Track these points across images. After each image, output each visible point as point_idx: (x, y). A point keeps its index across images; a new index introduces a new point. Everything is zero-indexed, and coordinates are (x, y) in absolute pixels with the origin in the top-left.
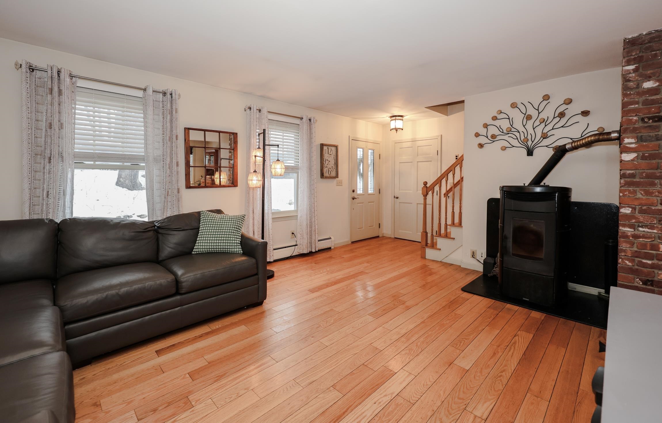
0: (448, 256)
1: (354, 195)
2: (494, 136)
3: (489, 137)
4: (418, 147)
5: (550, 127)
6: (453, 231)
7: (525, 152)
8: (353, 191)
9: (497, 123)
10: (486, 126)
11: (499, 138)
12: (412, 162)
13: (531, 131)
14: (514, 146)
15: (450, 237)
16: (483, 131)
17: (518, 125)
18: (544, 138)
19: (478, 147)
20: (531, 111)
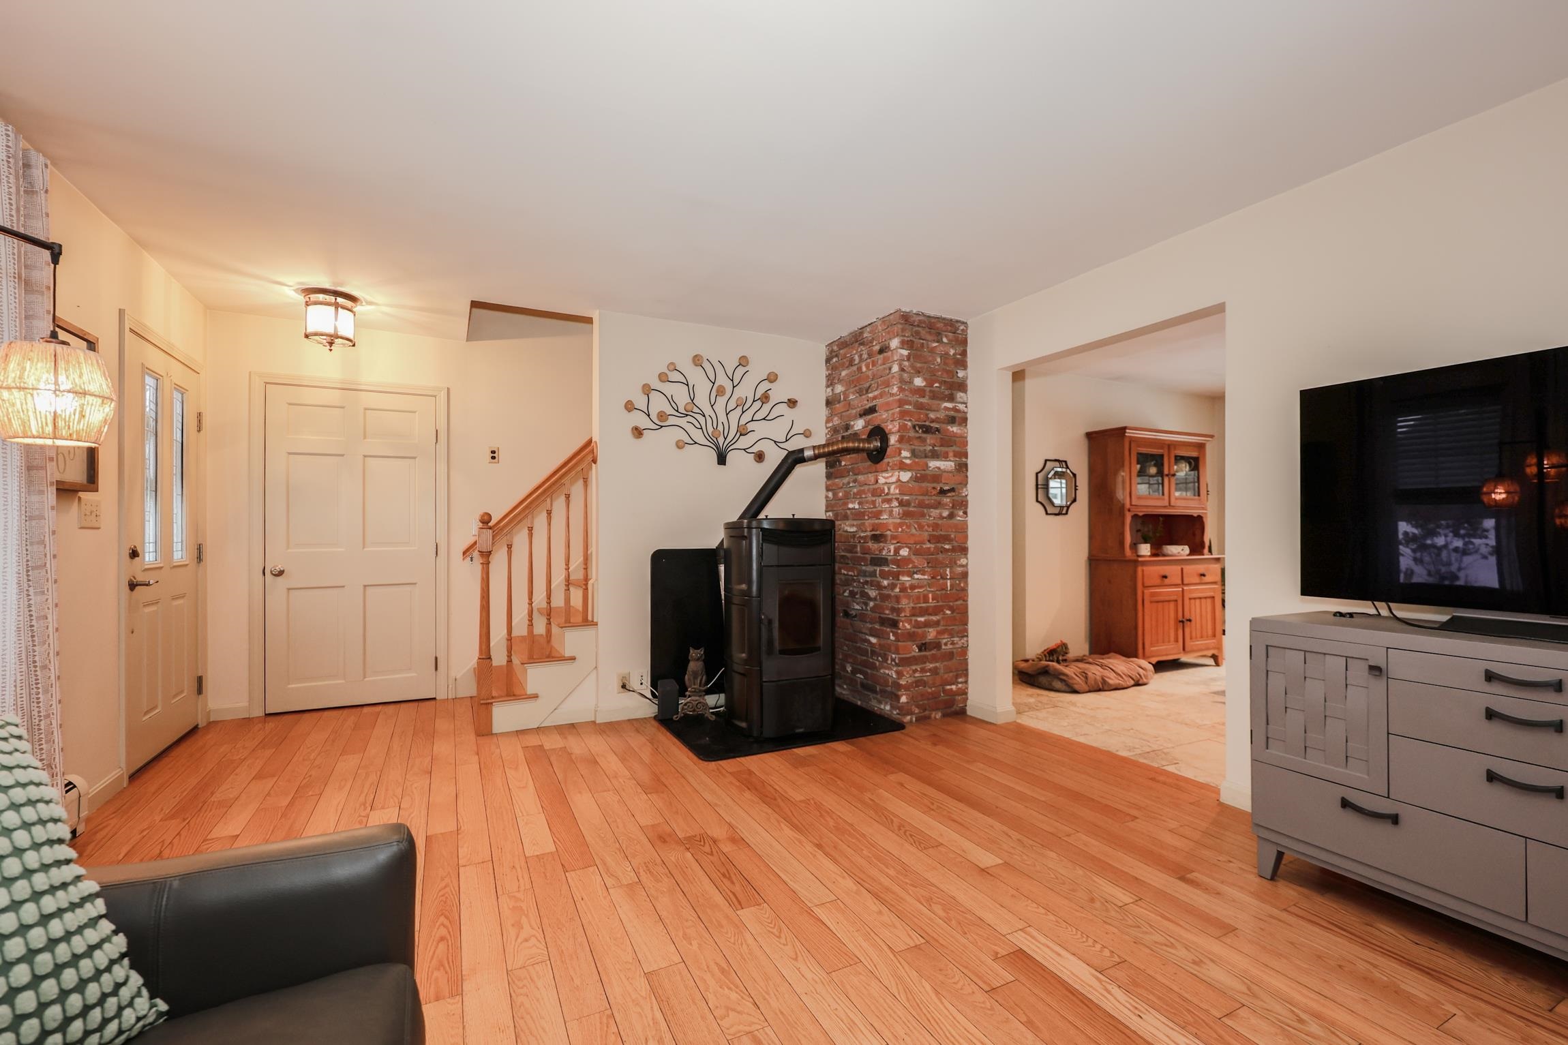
0: (559, 706)
1: (136, 570)
2: (662, 416)
3: (654, 416)
4: (366, 409)
5: (747, 417)
6: (572, 641)
7: (713, 456)
8: (134, 554)
9: (668, 388)
10: (647, 390)
11: (671, 421)
12: (343, 455)
13: (722, 418)
14: (696, 443)
15: (564, 657)
16: (641, 402)
17: (702, 401)
18: (741, 435)
19: (633, 434)
20: (722, 380)
